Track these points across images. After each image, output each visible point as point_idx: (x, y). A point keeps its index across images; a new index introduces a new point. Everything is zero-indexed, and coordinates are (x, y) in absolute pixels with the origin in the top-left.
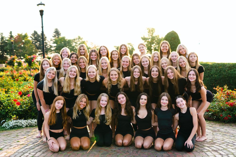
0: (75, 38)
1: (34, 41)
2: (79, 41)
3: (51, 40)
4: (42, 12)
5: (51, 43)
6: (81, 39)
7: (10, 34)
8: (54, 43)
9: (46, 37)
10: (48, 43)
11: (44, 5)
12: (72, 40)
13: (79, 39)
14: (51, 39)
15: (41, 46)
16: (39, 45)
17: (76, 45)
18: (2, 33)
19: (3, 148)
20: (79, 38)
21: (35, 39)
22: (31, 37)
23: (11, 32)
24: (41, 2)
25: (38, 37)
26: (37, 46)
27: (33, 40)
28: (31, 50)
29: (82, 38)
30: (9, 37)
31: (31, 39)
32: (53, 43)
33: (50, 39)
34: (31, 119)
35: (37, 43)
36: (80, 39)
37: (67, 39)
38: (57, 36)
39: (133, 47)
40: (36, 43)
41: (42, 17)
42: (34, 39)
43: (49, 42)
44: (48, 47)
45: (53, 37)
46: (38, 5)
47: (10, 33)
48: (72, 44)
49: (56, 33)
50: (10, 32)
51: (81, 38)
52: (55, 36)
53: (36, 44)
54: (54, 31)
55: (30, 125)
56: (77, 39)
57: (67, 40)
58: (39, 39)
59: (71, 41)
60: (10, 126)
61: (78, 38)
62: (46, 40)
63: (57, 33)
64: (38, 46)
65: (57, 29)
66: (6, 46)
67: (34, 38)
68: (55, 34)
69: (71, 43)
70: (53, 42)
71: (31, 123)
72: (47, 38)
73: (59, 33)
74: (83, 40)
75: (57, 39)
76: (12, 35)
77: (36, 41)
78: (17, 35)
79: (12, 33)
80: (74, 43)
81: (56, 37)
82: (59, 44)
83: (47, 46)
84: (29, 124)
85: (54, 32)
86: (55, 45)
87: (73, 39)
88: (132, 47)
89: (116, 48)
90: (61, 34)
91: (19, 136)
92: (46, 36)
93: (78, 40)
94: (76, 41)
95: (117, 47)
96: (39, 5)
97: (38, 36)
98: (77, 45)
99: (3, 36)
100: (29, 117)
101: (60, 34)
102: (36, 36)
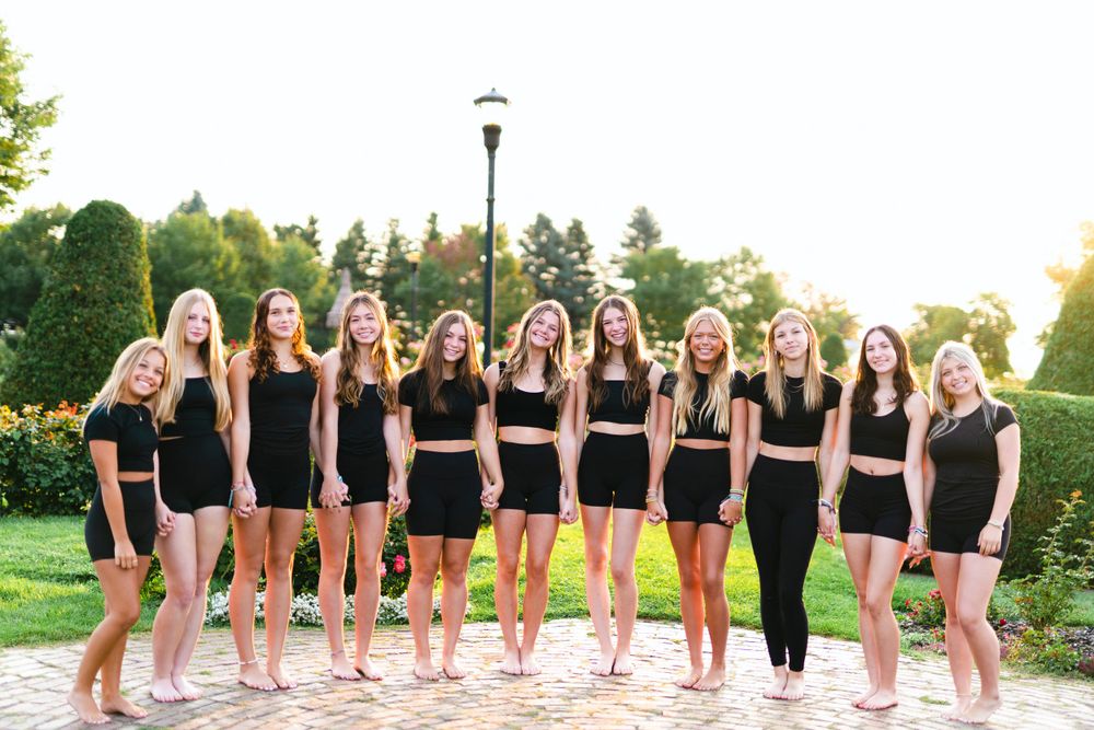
0: (726, 258)
1: (532, 264)
2: (741, 271)
3: (613, 262)
4: (492, 135)
5: (610, 272)
6: (755, 263)
7: (428, 226)
8: (626, 275)
9: (590, 247)
10: (599, 277)
11: (504, 100)
12: (712, 266)
13: (743, 262)
14: (615, 256)
15: (563, 286)
16: (554, 282)
17: (727, 291)
18: (395, 218)
19: (134, 688)
20: (746, 256)
21: (537, 255)
22: (522, 243)
23: (434, 216)
24: (494, 89)
25: (551, 245)
26: (546, 288)
27: (531, 258)
28: (513, 301)
29: (760, 260)
30: (425, 237)
31: (522, 250)
32: (622, 277)
33: (611, 258)
34: (310, 595)
35: (546, 272)
36: (749, 263)
37: (685, 260)
38: (641, 244)
39: (1009, 313)
40: (542, 269)
41: (492, 158)
42: (532, 253)
43: (601, 268)
44: (597, 291)
45: (623, 245)
46: (479, 101)
47: (430, 221)
48: (711, 284)
49: (640, 227)
50: (429, 217)
51: (756, 256)
52: (632, 243)
53: (544, 276)
54: (631, 221)
55: (301, 619)
56: (733, 261)
57: (687, 265)
58: (558, 256)
59: (707, 272)
60: (213, 613)
61: (740, 257)
62: (589, 261)
63: (644, 228)
64: (549, 284)
65: (643, 211)
66: (406, 280)
67: (533, 248)
68: (633, 232)
69: (706, 281)
70: (620, 272)
71: (307, 612)
72: (593, 251)
73: (653, 228)
74: (764, 269)
75: (641, 257)
76: (438, 229)
77: (542, 260)
78: (459, 231)
79: (438, 220)
80: (718, 280)
81: (636, 246)
82: (645, 283)
83: (591, 286)
84: (299, 613)
85: (631, 226)
86: (630, 284)
87: (716, 259)
88: (1001, 315)
89: (925, 313)
90: (662, 236)
91: (225, 653)
92: (590, 241)
93: (739, 266)
94: (729, 271)
95: (927, 308)
96: (483, 104)
97: (557, 240)
98: (734, 289)
99: (399, 232)
100: (307, 583)
101: (658, 234)
102: (544, 239)
